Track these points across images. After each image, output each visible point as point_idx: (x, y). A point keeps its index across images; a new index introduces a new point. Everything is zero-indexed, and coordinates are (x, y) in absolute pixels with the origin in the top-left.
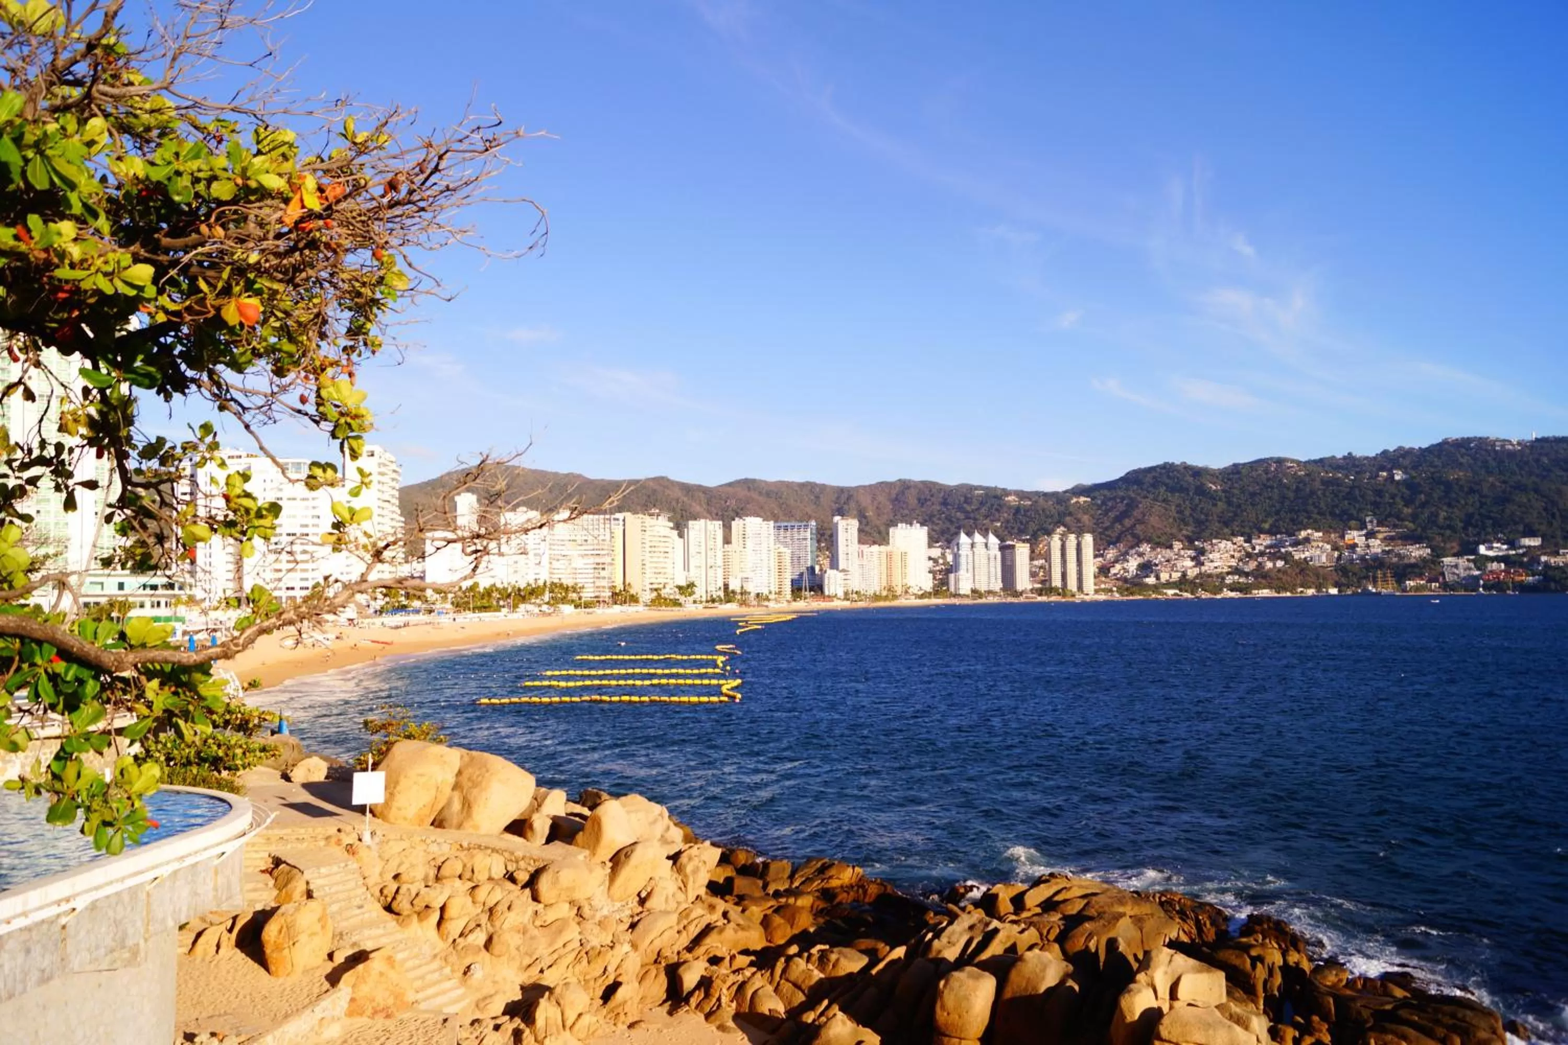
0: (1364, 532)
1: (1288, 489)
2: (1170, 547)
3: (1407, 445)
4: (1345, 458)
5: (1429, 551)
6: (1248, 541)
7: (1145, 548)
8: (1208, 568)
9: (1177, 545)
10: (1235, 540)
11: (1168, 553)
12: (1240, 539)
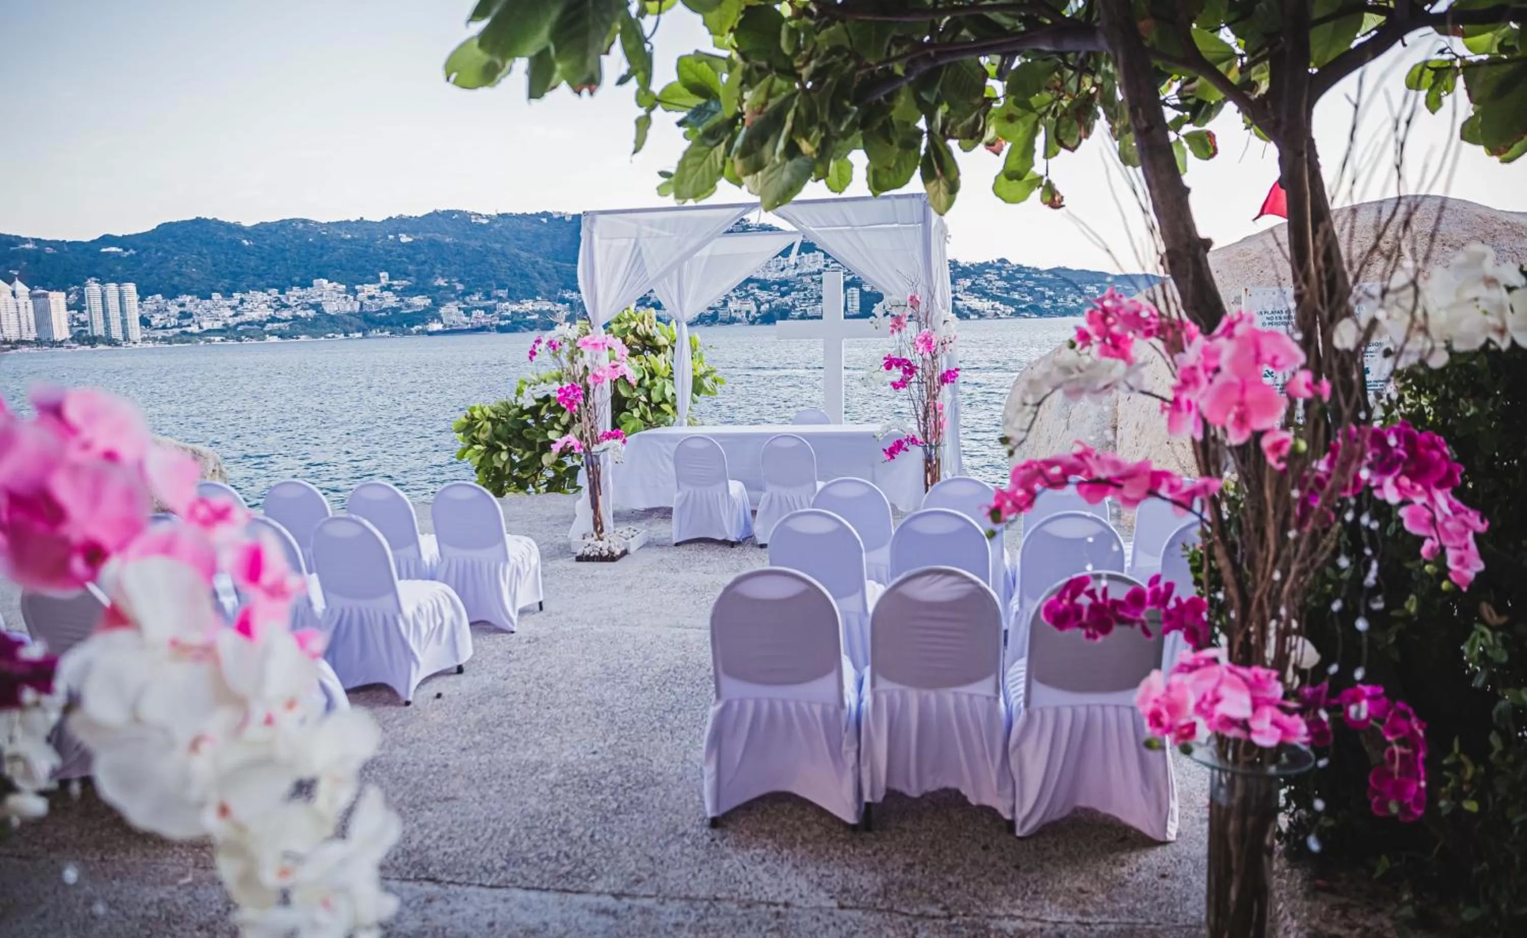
0: (378, 286)
1: (315, 247)
2: (210, 298)
3: (407, 214)
4: (357, 222)
5: (430, 301)
6: (282, 292)
7: (187, 299)
8: (248, 316)
9: (216, 296)
10: (270, 291)
11: (208, 303)
12: (274, 292)
